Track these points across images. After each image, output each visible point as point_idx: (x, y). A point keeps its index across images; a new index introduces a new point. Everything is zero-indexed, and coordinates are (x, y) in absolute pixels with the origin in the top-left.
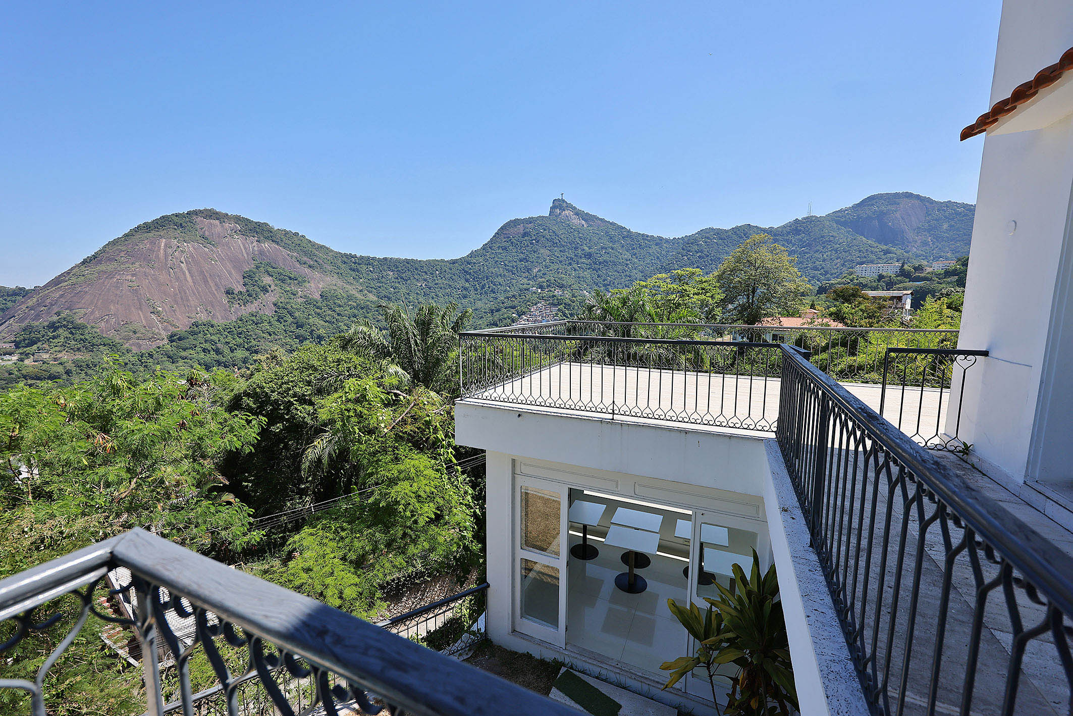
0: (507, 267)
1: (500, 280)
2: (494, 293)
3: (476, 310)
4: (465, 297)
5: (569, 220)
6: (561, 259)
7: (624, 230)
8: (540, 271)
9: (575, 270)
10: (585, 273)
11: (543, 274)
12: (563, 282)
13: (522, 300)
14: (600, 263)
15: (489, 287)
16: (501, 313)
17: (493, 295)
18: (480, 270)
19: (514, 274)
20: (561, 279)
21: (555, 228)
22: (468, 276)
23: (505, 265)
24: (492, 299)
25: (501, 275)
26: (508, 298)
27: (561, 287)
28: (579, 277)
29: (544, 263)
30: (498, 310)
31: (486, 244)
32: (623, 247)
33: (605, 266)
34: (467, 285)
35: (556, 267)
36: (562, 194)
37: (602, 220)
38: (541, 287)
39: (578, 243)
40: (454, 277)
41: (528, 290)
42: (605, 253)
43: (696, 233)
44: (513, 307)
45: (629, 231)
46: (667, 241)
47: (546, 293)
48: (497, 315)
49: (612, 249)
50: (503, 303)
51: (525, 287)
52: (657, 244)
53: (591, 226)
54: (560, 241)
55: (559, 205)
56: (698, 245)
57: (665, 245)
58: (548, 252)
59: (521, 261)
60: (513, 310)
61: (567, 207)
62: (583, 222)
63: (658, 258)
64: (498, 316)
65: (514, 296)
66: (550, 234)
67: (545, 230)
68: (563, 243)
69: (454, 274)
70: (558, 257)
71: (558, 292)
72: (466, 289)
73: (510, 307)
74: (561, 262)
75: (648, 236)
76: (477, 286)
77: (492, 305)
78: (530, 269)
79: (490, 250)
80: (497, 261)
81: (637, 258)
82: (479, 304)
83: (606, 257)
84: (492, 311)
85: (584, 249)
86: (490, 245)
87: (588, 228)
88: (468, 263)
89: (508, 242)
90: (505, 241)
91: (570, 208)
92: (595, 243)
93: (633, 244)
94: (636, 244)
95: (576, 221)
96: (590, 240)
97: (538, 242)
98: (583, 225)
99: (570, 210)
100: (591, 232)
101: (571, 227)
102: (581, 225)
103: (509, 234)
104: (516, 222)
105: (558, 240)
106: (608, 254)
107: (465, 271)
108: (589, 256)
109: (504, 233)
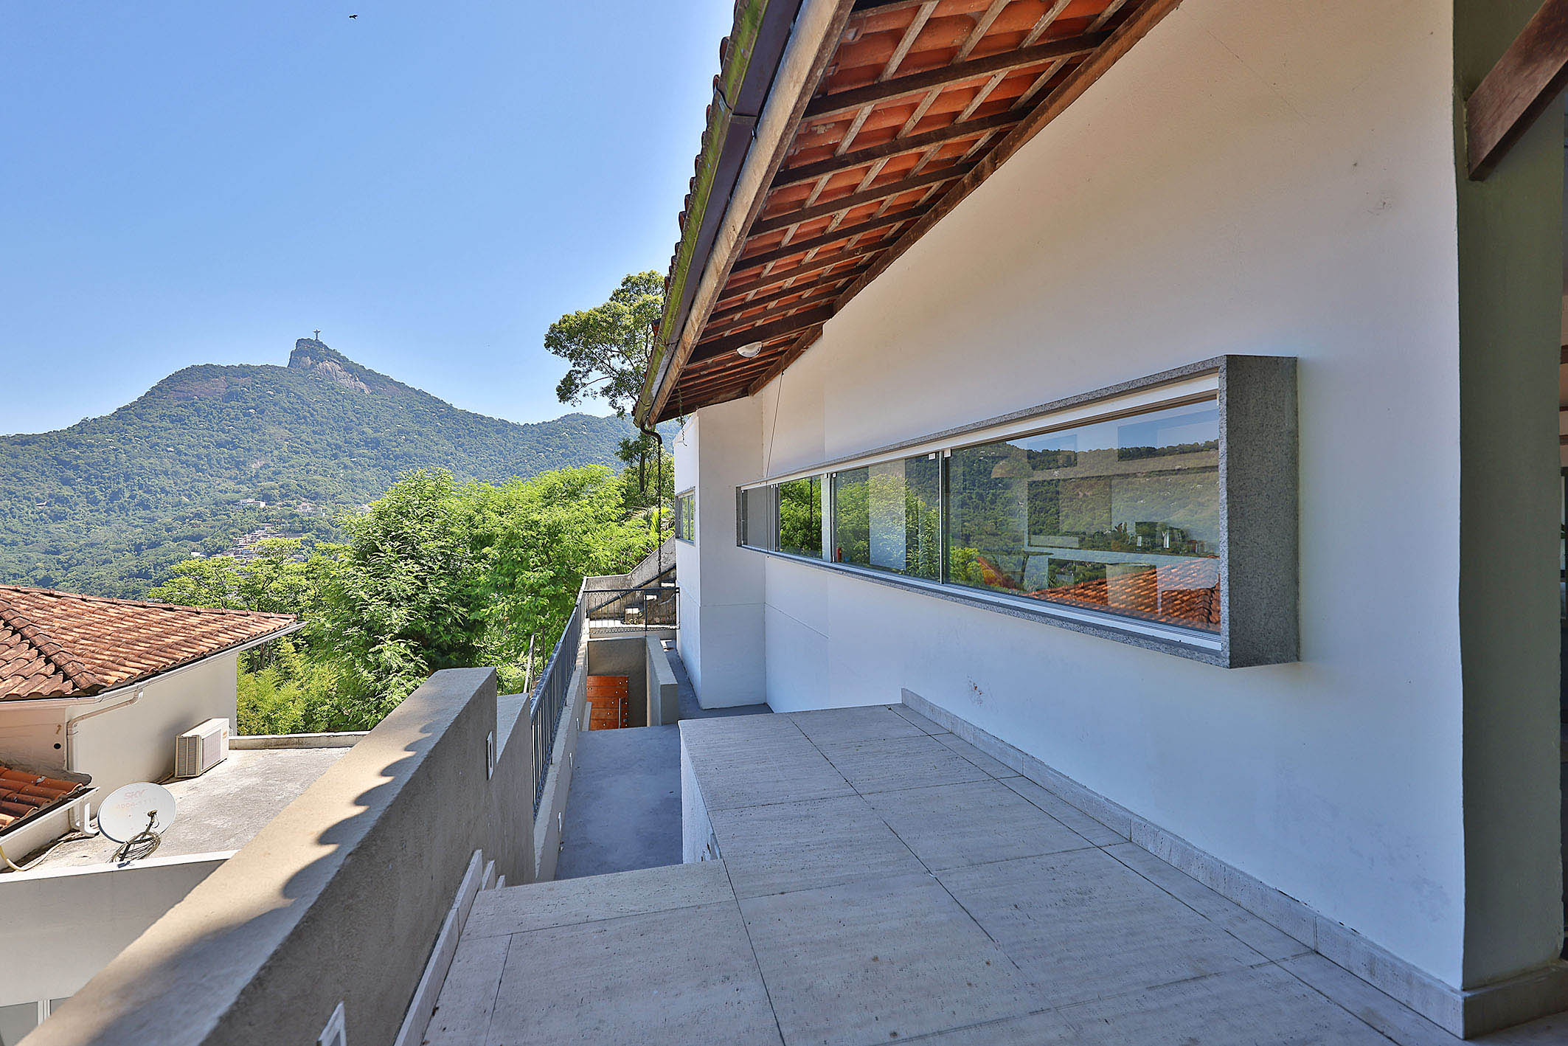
0: (183, 458)
1: (165, 482)
2: (147, 507)
3: (92, 545)
4: (58, 518)
5: (332, 379)
6: (315, 447)
7: (441, 406)
8: (266, 466)
9: (346, 467)
10: (367, 473)
11: (275, 473)
12: (318, 490)
13: (218, 524)
14: (397, 457)
15: (132, 497)
16: (160, 550)
17: (143, 513)
18: (106, 461)
19: (202, 471)
20: (314, 483)
21: (303, 390)
22: (70, 473)
23: (179, 452)
24: (140, 522)
25: (166, 473)
26: (183, 519)
27: (314, 497)
28: (353, 481)
29: (276, 453)
30: (154, 545)
31: (126, 408)
32: (439, 432)
33: (406, 462)
34: (66, 491)
35: (304, 460)
36: (317, 332)
37: (401, 385)
38: (267, 498)
39: (352, 421)
40: (23, 474)
41: (234, 502)
42: (406, 440)
43: (559, 420)
44: (195, 538)
45: (450, 407)
46: (515, 427)
47: (277, 509)
48: (149, 557)
49: (420, 435)
50: (168, 530)
51: (229, 496)
52: (498, 432)
53: (379, 393)
54: (312, 415)
55: (308, 350)
56: (560, 437)
57: (512, 433)
58: (286, 433)
59: (219, 445)
60: (194, 545)
61: (328, 355)
62: (363, 385)
63: (501, 453)
64: (152, 558)
65: (198, 515)
66: (292, 400)
67: (278, 391)
68: (319, 419)
69: (25, 468)
70: (307, 443)
71: (305, 508)
72: (62, 500)
73: (186, 538)
74: (314, 452)
75: (482, 417)
76: (98, 493)
77: (138, 535)
78: (244, 463)
79: (137, 421)
80: (157, 444)
81: (465, 451)
82: (100, 533)
83: (408, 448)
84: (138, 549)
85: (363, 432)
86: (139, 411)
87: (371, 396)
88: (70, 444)
89: (186, 407)
90: (178, 406)
91: (334, 358)
92: (386, 422)
93: (458, 430)
94: (463, 429)
95: (347, 382)
96: (376, 417)
97: (262, 412)
98: (363, 391)
99: (335, 362)
100: (378, 404)
101: (337, 392)
102: (358, 390)
103: (189, 391)
104: (208, 372)
105: (309, 412)
106: (412, 442)
107: (61, 462)
108: (376, 443)
109: (178, 388)
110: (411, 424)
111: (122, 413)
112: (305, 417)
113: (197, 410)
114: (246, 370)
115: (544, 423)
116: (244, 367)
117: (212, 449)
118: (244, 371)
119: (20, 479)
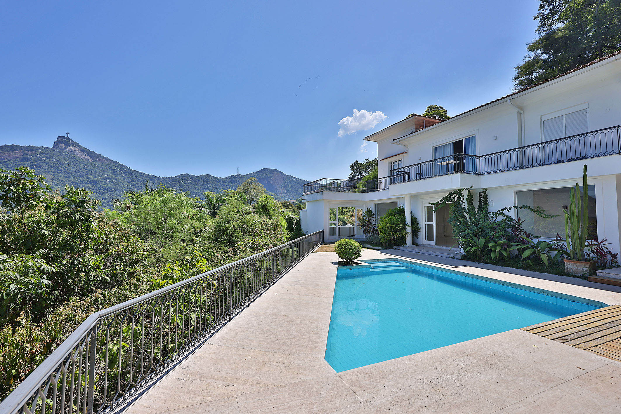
5: (74, 154)
7: (125, 168)
14: (105, 189)
21: (60, 158)
32: (124, 179)
33: (109, 191)
36: (68, 134)
37: (106, 159)
39: (83, 173)
42: (109, 182)
43: (178, 176)
45: (129, 169)
46: (158, 178)
49: (116, 180)
52: (151, 180)
53: (96, 161)
54: (65, 169)
55: (64, 141)
56: (179, 183)
57: (157, 181)
58: (52, 177)
61: (73, 144)
62: (89, 158)
66: (55, 162)
67: (48, 158)
68: (68, 171)
70: (62, 181)
75: (144, 174)
81: (136, 187)
83: (110, 185)
85: (89, 178)
87: (93, 163)
91: (76, 145)
92: (100, 174)
93: (133, 178)
94: (135, 178)
95: (81, 156)
96: (95, 172)
97: (40, 167)
98: (88, 160)
99: (76, 147)
100: (96, 166)
101: (76, 160)
102: (86, 160)
103: (3, 156)
104: (13, 148)
105: (63, 168)
106: (112, 183)
108: (95, 183)
110: (111, 175)
112: (61, 170)
113: (7, 165)
114: (32, 148)
115: (171, 177)
116: (31, 147)
118: (31, 149)
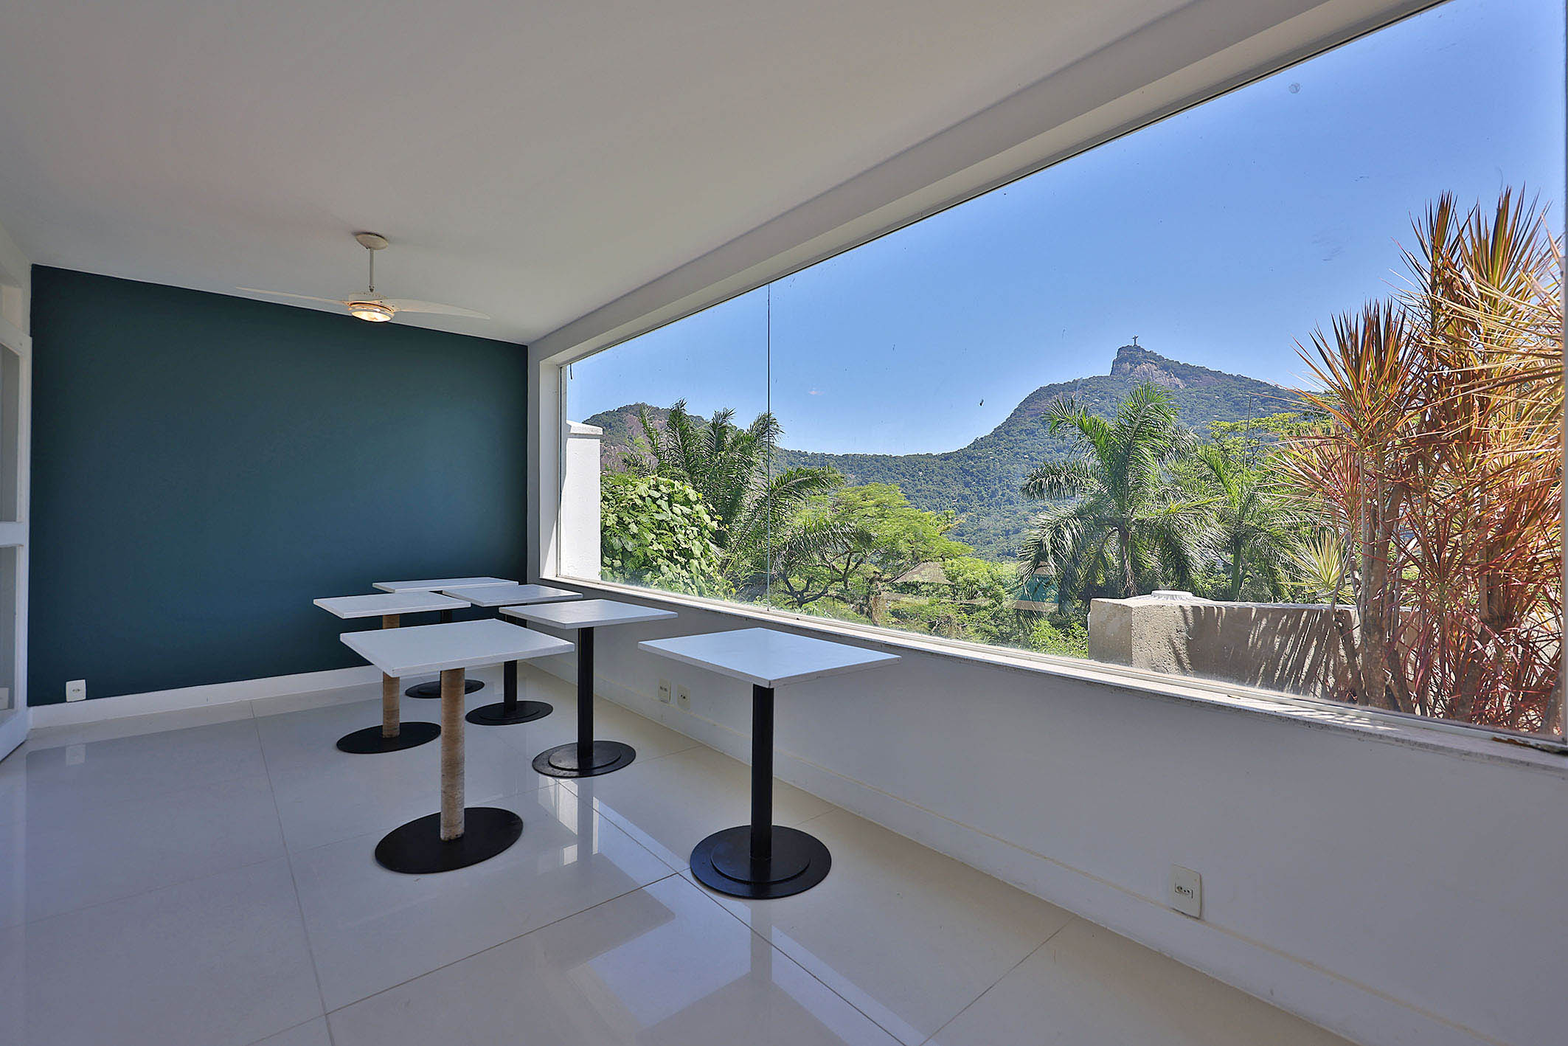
5: (1148, 380)
7: (1263, 388)
15: (1003, 495)
17: (1009, 507)
18: (988, 468)
21: (1123, 394)
22: (969, 478)
23: (1032, 459)
24: (1007, 514)
31: (999, 428)
34: (967, 492)
36: (1135, 338)
37: (1217, 374)
40: (946, 480)
45: (1275, 390)
53: (1193, 385)
55: (1129, 355)
61: (1145, 357)
62: (1178, 381)
64: (1017, 541)
67: (1103, 398)
69: (946, 476)
72: (964, 498)
76: (984, 492)
79: (1006, 436)
80: (1018, 453)
82: (985, 522)
86: (1007, 429)
87: (1186, 390)
88: (969, 457)
89: (1036, 422)
90: (1031, 421)
91: (1151, 359)
92: (1201, 414)
95: (1162, 380)
96: (1191, 411)
98: (1178, 386)
99: (1151, 363)
100: (1194, 397)
102: (1173, 386)
103: (1038, 409)
104: (1050, 390)
107: (966, 472)
109: (1030, 408)
110: (1229, 412)
111: (997, 432)
114: (1078, 384)
116: (1076, 381)
117: (1054, 454)
119: (944, 484)
